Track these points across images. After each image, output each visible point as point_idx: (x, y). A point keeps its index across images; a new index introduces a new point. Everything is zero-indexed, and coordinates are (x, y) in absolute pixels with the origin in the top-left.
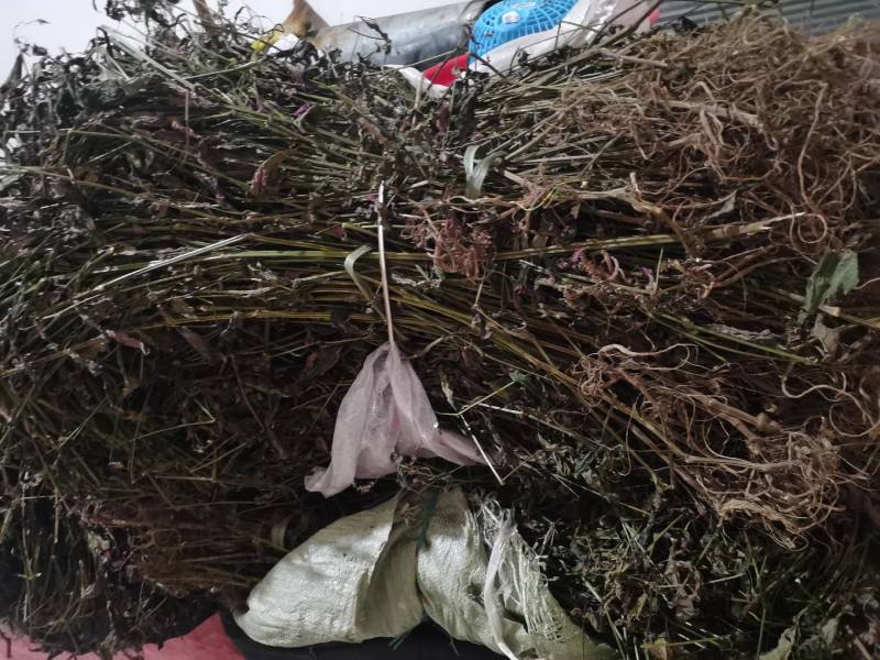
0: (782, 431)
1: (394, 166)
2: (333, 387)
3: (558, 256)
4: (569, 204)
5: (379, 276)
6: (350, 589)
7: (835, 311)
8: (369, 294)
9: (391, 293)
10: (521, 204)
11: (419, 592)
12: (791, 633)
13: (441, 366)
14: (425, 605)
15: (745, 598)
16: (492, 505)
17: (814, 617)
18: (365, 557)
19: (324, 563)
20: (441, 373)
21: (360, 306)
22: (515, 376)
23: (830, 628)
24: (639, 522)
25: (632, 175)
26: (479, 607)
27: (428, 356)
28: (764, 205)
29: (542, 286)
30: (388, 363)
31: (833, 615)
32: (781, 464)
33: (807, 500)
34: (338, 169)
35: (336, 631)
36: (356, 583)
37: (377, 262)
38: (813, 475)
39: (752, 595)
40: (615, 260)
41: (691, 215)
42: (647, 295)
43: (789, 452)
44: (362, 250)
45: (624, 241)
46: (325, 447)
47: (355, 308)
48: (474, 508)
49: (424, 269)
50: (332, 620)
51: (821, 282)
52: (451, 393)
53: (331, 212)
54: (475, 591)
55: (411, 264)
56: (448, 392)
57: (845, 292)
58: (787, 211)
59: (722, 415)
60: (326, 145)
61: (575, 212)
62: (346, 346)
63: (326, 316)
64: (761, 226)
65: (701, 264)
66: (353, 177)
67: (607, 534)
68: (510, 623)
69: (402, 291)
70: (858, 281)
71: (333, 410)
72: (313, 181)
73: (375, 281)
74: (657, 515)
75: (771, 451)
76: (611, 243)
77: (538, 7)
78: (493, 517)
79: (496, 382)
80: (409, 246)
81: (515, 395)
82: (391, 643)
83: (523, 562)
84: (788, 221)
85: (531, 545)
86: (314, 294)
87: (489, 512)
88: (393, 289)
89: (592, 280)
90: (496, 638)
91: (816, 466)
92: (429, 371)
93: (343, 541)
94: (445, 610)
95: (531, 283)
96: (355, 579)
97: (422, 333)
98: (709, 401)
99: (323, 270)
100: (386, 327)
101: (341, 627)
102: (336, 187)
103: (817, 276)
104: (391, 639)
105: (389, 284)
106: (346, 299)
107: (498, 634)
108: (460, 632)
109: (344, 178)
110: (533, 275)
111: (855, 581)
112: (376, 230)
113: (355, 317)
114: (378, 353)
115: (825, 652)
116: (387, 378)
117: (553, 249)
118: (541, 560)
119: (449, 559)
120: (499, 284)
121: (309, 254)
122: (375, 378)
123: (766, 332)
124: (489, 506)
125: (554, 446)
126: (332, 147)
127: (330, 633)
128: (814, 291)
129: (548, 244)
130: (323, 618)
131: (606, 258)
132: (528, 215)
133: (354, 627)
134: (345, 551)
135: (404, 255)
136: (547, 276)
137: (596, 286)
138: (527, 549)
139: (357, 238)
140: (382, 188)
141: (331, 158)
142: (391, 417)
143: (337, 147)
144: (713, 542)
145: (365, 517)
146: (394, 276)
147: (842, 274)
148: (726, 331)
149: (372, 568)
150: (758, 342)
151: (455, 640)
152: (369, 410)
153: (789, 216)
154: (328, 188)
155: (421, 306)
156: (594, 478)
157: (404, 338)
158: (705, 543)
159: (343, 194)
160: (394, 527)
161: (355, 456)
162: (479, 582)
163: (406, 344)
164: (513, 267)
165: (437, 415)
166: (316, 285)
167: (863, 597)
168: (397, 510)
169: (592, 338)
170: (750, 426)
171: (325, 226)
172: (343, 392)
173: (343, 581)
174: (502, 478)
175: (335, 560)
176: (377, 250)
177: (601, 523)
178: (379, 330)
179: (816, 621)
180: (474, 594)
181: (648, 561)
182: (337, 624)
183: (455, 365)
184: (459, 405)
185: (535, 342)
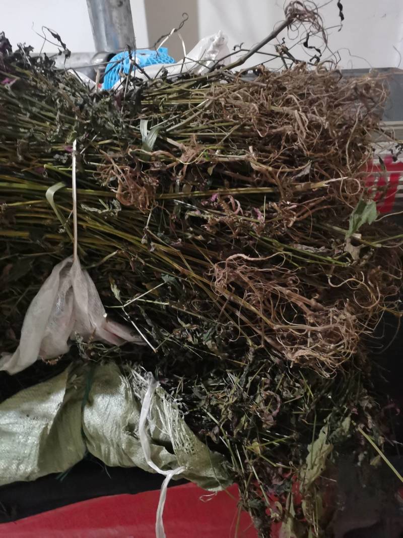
0: (325, 308)
1: (85, 127)
2: (23, 291)
3: (200, 198)
4: (207, 164)
5: (71, 207)
6: (34, 440)
7: (358, 236)
8: (62, 219)
9: (79, 219)
10: (181, 161)
11: (84, 437)
12: (325, 429)
13: (110, 275)
14: (88, 445)
15: (301, 411)
16: (140, 370)
17: (336, 418)
18: (45, 416)
19: (11, 424)
20: (110, 279)
21: (54, 229)
22: (166, 279)
23: (346, 423)
24: (238, 371)
25: (251, 148)
26: (134, 440)
27: (101, 267)
28: (324, 173)
29: (190, 217)
30: (71, 271)
31: (346, 416)
32: (326, 327)
33: (342, 347)
34: (40, 126)
35: (21, 472)
36: (38, 435)
37: (70, 196)
38: (347, 331)
39: (306, 408)
40: (238, 202)
41: (285, 175)
42: (258, 223)
43: (331, 320)
44: (59, 186)
45: (242, 190)
46: (14, 337)
47: (49, 229)
48: (126, 374)
49: (106, 203)
50: (18, 465)
51: (357, 217)
52: (119, 292)
53: (35, 156)
54: (131, 428)
55: (97, 199)
56: (116, 292)
57: (370, 224)
58: (338, 176)
59: (292, 300)
60: (30, 108)
61: (210, 170)
62: (37, 258)
63: (25, 234)
64: (324, 184)
65: (290, 205)
66: (52, 132)
67: (216, 382)
68: (156, 447)
69: (87, 218)
70: (376, 217)
71: (24, 308)
72: (20, 132)
73: (68, 210)
74: (251, 366)
75: (319, 320)
76: (234, 191)
77: (152, 58)
78: (141, 378)
79: (151, 283)
80: (95, 185)
81: (163, 293)
82: (58, 478)
83: (166, 405)
84: (339, 182)
85: (170, 393)
86: (18, 218)
87: (138, 375)
88: (81, 216)
89: (224, 214)
90: (146, 458)
91: (348, 326)
92: (101, 277)
93: (26, 406)
94: (103, 447)
95: (182, 215)
96: (37, 432)
97: (97, 250)
98: (286, 291)
99: (25, 199)
100: (72, 245)
101: (26, 468)
102: (39, 138)
103: (355, 213)
104: (59, 474)
105: (78, 212)
106: (43, 222)
107: (148, 456)
108: (114, 460)
109: (45, 133)
110: (185, 210)
111: (358, 393)
112: (71, 172)
113: (48, 236)
114: (64, 263)
115: (344, 437)
116: (70, 282)
117: (197, 193)
118: (178, 402)
119: (108, 410)
120: (159, 215)
121: (15, 185)
122: (61, 283)
123: (323, 248)
124: (137, 371)
125: (188, 325)
126: (34, 109)
127: (16, 474)
128: (354, 222)
129: (193, 190)
130: (11, 464)
131: (232, 200)
132: (185, 167)
133: (36, 468)
134: (27, 414)
135: (90, 192)
136: (195, 210)
137: (228, 217)
138: (168, 396)
139: (55, 177)
140: (75, 143)
141: (34, 117)
142: (71, 310)
143: (38, 110)
144: (283, 379)
145: (43, 387)
146: (83, 206)
147: (368, 213)
148: (299, 247)
149: (52, 422)
150: (318, 254)
151: (109, 468)
152: (55, 306)
153: (339, 179)
154: (32, 138)
155: (102, 229)
156: (213, 344)
157: (84, 253)
158: (278, 380)
159: (43, 144)
160: (67, 391)
161: (39, 340)
162: (134, 422)
163: (85, 258)
164: (169, 204)
165: (105, 308)
166: (18, 210)
167: (363, 402)
168: (69, 379)
169: (217, 253)
170: (308, 306)
171: (28, 166)
172: (34, 293)
173: (27, 434)
174: (155, 348)
175: (21, 420)
176: (71, 186)
177: (212, 375)
178: (67, 247)
179: (337, 421)
180: (130, 431)
181: (245, 395)
182: (22, 467)
183: (120, 273)
184: (124, 300)
185: (181, 256)
